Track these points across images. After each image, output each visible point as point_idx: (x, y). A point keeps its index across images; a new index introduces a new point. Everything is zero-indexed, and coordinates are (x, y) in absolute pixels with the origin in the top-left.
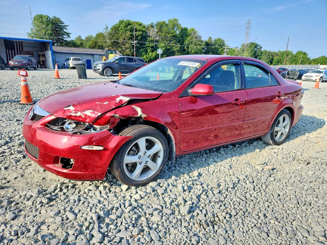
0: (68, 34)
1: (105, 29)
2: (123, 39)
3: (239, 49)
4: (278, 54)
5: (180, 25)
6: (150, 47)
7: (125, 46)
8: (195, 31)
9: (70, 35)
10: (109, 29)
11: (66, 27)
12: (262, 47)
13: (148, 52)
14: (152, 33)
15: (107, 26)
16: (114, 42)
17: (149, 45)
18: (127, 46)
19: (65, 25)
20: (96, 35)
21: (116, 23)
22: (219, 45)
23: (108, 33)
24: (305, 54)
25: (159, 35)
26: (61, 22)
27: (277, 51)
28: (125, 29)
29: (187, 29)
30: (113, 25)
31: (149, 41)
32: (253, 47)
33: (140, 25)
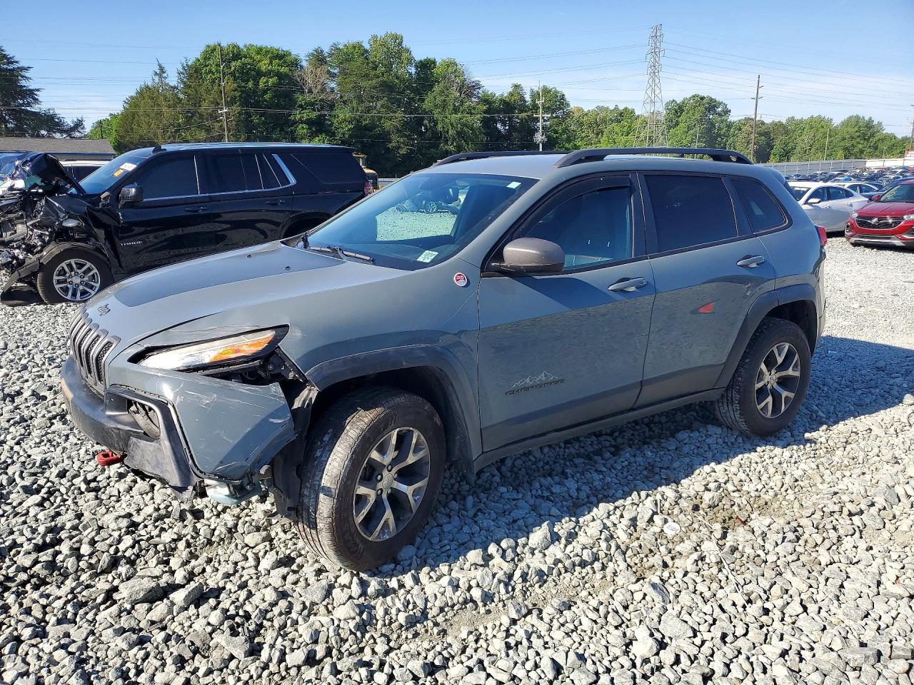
0: (31, 93)
1: (156, 74)
2: (212, 103)
5: (408, 51)
6: (302, 123)
8: (457, 66)
9: (40, 96)
10: (174, 75)
11: (23, 73)
13: (299, 137)
17: (300, 116)
19: (22, 64)
20: (137, 93)
23: (167, 85)
24: (869, 125)
26: (8, 59)
27: (784, 121)
29: (434, 62)
31: (301, 106)
32: (702, 108)
33: (280, 56)
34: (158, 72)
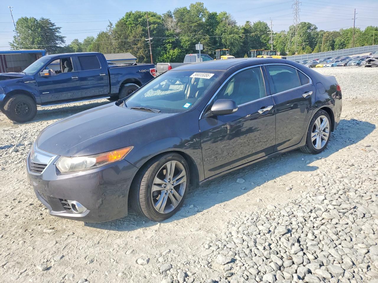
0: (61, 39)
1: (109, 26)
2: (133, 37)
3: (286, 33)
4: (341, 33)
5: (206, 9)
6: (170, 43)
7: (137, 46)
8: (227, 15)
9: (65, 39)
10: (114, 26)
11: (58, 30)
12: (317, 26)
13: (168, 49)
14: (171, 24)
15: (110, 22)
16: (122, 42)
17: (168, 40)
18: (139, 45)
19: (56, 27)
20: (98, 36)
21: (122, 18)
22: (260, 30)
23: (113, 31)
25: (180, 26)
26: (52, 24)
27: (338, 30)
28: (135, 24)
29: (216, 14)
30: (119, 20)
32: (305, 28)
33: (154, 15)
34: (109, 25)
